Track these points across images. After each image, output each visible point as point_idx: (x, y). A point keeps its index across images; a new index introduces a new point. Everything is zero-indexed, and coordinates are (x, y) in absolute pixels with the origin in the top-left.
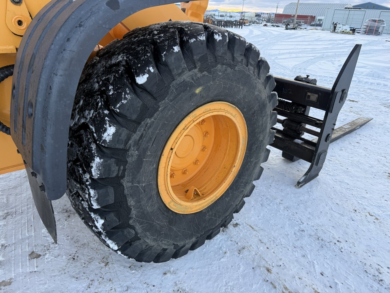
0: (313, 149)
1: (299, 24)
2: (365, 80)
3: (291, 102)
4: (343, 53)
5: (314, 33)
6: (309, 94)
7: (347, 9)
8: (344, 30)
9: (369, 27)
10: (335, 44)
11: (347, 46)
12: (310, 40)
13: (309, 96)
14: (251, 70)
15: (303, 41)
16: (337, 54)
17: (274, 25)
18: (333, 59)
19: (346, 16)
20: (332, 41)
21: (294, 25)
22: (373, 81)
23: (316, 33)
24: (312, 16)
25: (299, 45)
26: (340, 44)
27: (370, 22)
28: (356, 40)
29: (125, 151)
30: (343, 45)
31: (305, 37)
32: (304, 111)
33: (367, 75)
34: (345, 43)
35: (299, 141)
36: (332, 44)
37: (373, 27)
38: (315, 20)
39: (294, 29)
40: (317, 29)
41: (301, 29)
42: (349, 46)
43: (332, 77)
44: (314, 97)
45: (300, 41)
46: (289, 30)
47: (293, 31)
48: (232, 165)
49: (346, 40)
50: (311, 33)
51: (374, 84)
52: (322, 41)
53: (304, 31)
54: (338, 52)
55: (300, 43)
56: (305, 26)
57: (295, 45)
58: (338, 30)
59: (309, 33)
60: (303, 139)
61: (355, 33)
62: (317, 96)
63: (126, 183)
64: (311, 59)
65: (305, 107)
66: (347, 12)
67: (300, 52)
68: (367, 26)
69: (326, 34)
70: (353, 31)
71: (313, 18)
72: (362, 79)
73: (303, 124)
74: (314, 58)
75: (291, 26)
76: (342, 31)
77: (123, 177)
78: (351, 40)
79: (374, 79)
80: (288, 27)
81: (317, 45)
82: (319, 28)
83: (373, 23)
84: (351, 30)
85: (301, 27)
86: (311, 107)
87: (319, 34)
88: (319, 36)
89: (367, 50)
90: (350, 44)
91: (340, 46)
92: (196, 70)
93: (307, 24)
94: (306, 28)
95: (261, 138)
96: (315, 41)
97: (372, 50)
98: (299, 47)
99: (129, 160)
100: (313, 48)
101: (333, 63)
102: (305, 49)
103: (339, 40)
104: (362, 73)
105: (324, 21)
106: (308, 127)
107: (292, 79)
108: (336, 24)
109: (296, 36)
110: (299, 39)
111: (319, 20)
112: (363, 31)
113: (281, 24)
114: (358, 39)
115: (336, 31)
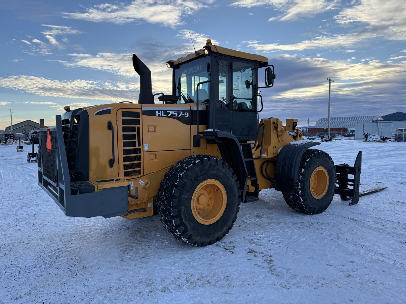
0: (353, 191)
1: (333, 135)
2: (388, 172)
3: (340, 174)
4: (374, 157)
5: (348, 143)
6: (346, 169)
7: (375, 122)
8: (375, 139)
9: (398, 135)
10: (367, 151)
11: (378, 152)
12: (346, 149)
13: (346, 170)
14: (328, 159)
15: (340, 150)
16: (369, 158)
17: (310, 138)
18: (366, 162)
19: (375, 128)
20: (364, 148)
21: (329, 138)
22: (394, 172)
23: (350, 143)
24: (344, 128)
25: (337, 153)
26: (372, 151)
27: (397, 132)
28: (386, 147)
29: (305, 175)
30: (374, 152)
31: (341, 147)
32: (346, 177)
33: (390, 170)
34: (376, 149)
35: (347, 190)
36: (365, 151)
37: (401, 135)
38: (348, 131)
39: (330, 140)
40: (351, 140)
41: (336, 140)
42: (380, 152)
43: (365, 172)
44: (348, 170)
45: (338, 151)
46: (325, 142)
47: (329, 142)
48: (326, 187)
49: (376, 147)
50: (345, 143)
51: (394, 174)
52: (356, 149)
53: (339, 142)
54: (370, 157)
55: (338, 152)
56: (339, 137)
57: (334, 153)
58: (370, 140)
59: (344, 144)
60: (348, 189)
61: (386, 141)
62: (349, 170)
63: (305, 182)
64: (349, 162)
65: (346, 175)
66: (375, 124)
67: (340, 158)
68: (396, 135)
69: (360, 143)
70: (384, 139)
71: (345, 130)
72: (386, 172)
73: (347, 182)
74: (351, 162)
75: (326, 138)
76: (374, 140)
77: (305, 181)
78: (381, 147)
79: (394, 171)
80: (324, 139)
81: (353, 152)
82: (353, 138)
83: (401, 132)
84: (381, 139)
85: (335, 138)
86: (349, 175)
87: (353, 144)
88: (353, 146)
89: (395, 154)
90: (380, 150)
91: (372, 152)
92: (317, 159)
93: (340, 135)
94: (340, 139)
95: (333, 179)
96: (350, 149)
97: (399, 153)
98: (338, 155)
99: (306, 177)
100: (349, 155)
101: (366, 164)
102: (343, 156)
103: (371, 148)
104: (387, 168)
105: (356, 132)
106: (349, 183)
107: (339, 165)
108: (366, 135)
109: (333, 146)
110: (336, 149)
111: (352, 131)
112: (393, 139)
113: (316, 137)
114: (388, 146)
115: (368, 140)
